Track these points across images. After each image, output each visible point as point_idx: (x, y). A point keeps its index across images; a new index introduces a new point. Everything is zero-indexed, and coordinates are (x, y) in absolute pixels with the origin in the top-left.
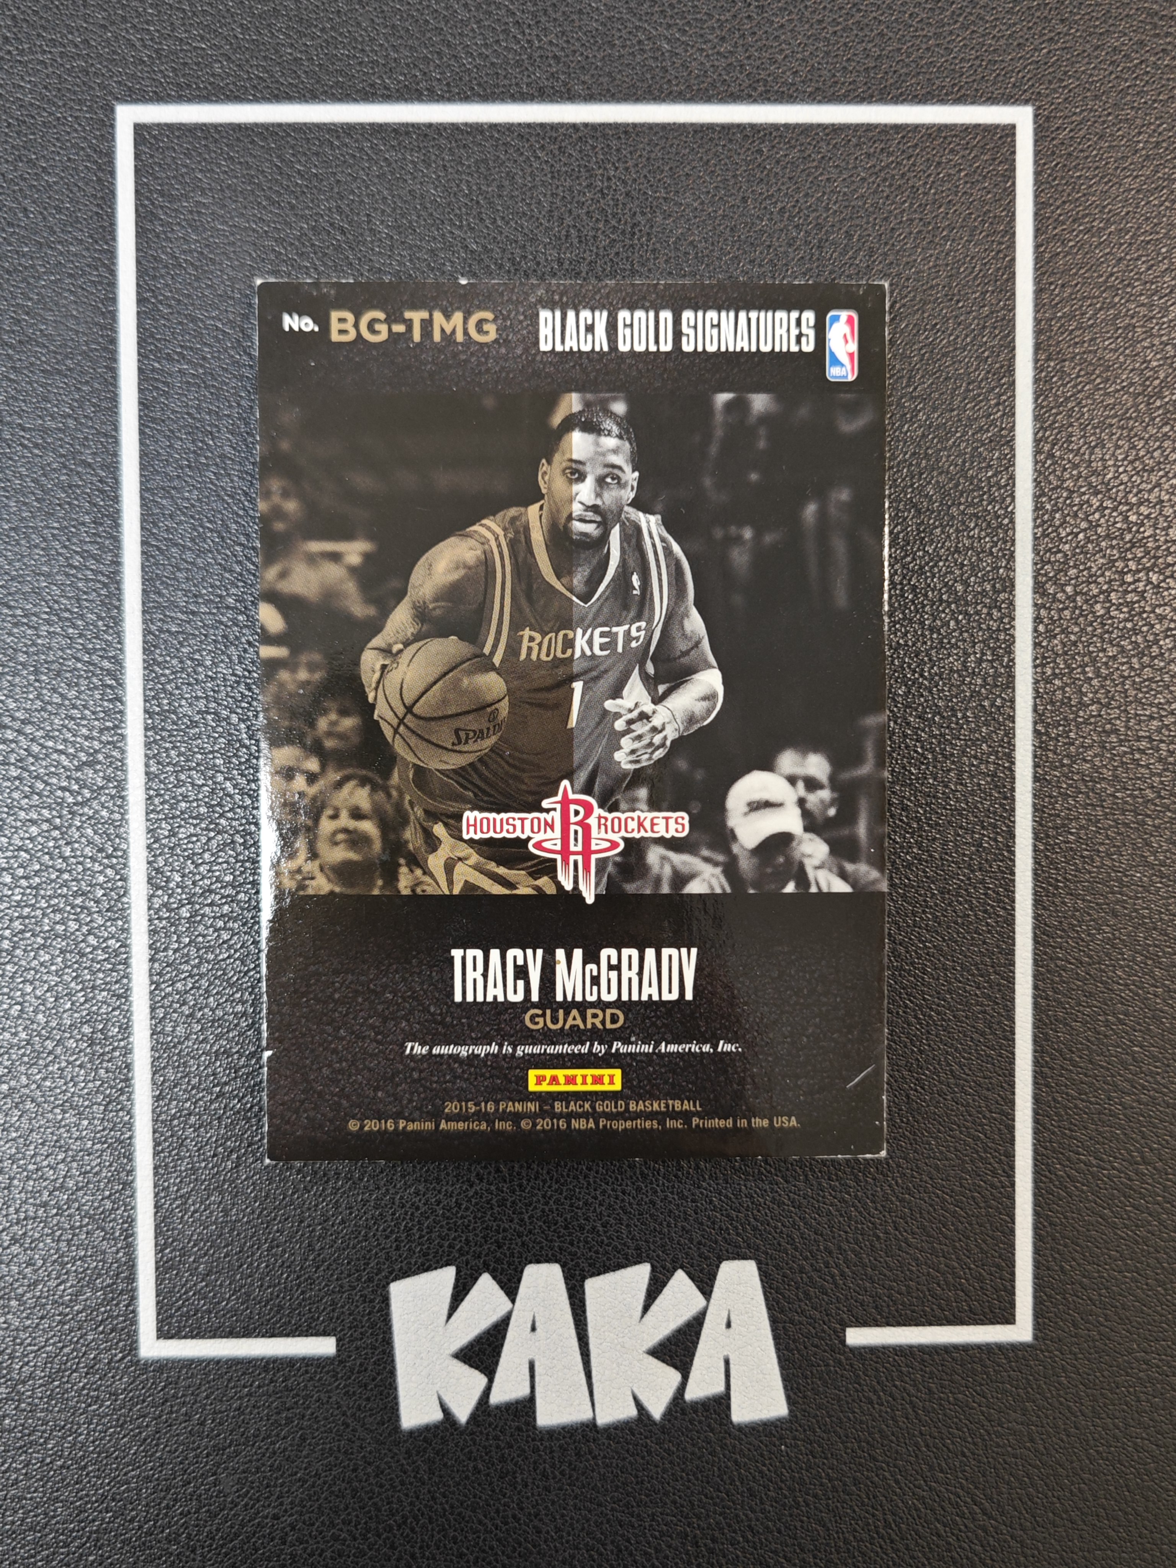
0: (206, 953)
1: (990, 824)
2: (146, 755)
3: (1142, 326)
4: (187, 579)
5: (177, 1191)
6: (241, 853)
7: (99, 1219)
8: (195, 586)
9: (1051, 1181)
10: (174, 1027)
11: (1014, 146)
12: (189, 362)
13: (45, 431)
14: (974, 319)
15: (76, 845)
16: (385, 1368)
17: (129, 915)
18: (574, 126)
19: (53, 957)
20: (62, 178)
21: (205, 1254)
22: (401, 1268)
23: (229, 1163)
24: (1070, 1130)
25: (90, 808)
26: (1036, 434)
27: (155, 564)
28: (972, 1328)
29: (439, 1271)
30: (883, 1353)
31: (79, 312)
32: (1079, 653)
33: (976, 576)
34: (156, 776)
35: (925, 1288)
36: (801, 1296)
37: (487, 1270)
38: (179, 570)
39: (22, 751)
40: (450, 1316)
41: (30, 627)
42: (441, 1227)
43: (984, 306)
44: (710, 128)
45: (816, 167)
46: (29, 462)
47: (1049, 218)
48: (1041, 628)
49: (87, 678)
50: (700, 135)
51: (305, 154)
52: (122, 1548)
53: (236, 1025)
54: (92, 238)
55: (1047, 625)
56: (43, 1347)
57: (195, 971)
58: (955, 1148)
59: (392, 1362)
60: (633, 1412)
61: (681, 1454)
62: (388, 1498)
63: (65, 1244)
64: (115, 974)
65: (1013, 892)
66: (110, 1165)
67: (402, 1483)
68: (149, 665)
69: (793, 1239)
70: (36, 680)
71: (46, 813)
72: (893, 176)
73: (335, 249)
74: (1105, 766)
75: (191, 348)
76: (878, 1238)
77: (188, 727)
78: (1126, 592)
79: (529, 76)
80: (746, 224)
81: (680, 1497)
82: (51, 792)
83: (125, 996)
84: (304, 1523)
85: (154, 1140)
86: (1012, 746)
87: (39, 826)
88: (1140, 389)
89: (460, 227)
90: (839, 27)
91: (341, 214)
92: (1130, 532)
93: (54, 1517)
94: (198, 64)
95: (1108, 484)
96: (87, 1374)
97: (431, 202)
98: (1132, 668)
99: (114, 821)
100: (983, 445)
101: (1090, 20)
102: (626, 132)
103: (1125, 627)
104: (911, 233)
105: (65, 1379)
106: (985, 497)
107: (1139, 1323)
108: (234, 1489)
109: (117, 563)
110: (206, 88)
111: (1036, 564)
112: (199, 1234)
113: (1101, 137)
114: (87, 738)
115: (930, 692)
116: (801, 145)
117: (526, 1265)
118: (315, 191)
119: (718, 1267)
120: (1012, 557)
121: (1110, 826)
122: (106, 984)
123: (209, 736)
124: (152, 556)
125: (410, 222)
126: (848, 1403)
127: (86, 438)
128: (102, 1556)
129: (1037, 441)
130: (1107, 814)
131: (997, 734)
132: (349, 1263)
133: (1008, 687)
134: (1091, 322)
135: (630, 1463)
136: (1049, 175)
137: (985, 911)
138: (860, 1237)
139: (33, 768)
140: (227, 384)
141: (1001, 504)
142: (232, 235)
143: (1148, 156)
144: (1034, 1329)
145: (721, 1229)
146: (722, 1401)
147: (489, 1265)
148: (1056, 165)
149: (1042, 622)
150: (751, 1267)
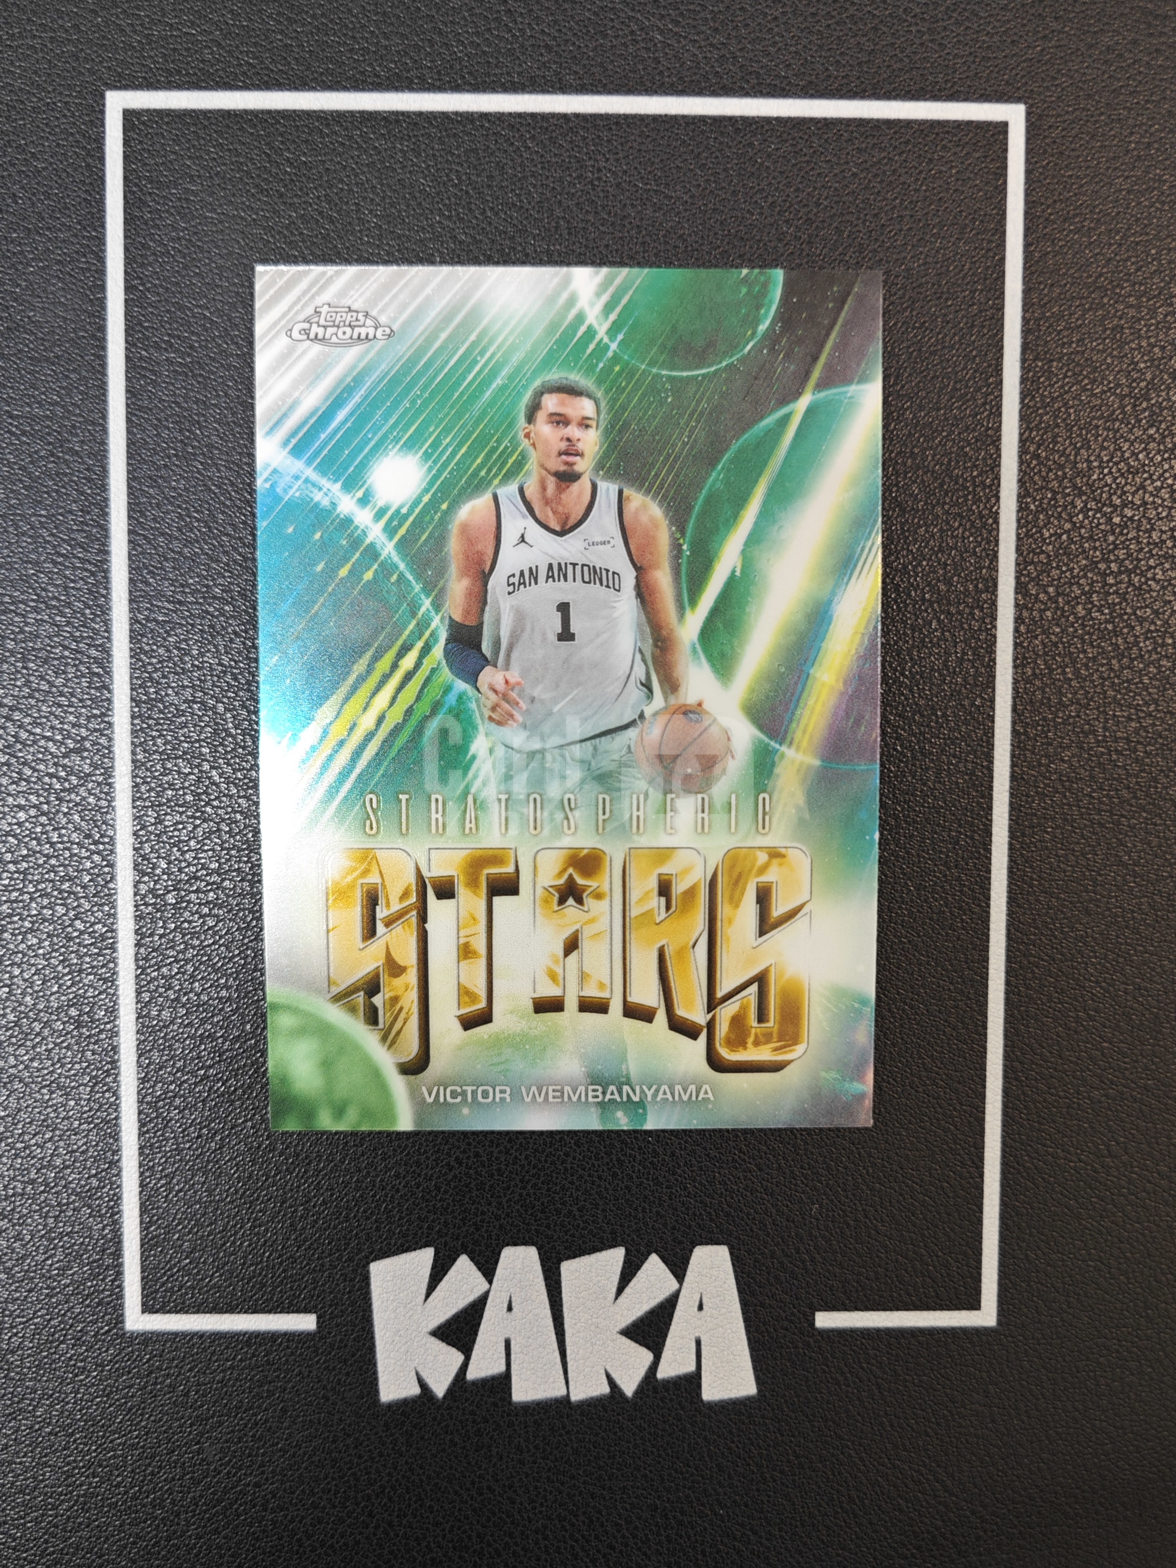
0: (191, 938)
1: (967, 822)
2: (133, 743)
3: (1130, 328)
4: (174, 568)
5: (162, 1171)
6: (226, 841)
7: (87, 1196)
8: (182, 575)
9: (1019, 1173)
10: (160, 1011)
11: (1006, 144)
12: (176, 351)
13: (34, 418)
14: (963, 316)
15: (64, 831)
16: (364, 1344)
17: (115, 900)
18: (565, 117)
19: (41, 941)
20: (51, 164)
21: (189, 1232)
22: (381, 1249)
23: (213, 1144)
24: (1039, 1122)
25: (77, 794)
26: (1021, 435)
27: (142, 553)
28: (938, 1314)
29: (418, 1252)
30: (852, 1337)
31: (67, 299)
32: (1059, 654)
33: (959, 576)
34: (143, 764)
35: (893, 1274)
36: (772, 1280)
37: (465, 1252)
38: (166, 559)
39: (9, 738)
40: (428, 1295)
41: (17, 614)
42: (421, 1209)
43: (974, 304)
44: (702, 120)
45: (808, 162)
46: (17, 449)
47: (1039, 217)
48: (1022, 629)
49: (75, 665)
50: (692, 127)
51: (294, 141)
52: (108, 1511)
53: (221, 1010)
54: (80, 224)
55: (1028, 626)
56: (31, 1319)
57: (181, 956)
58: (925, 1139)
59: (372, 1338)
60: (606, 1389)
61: (652, 1430)
62: (366, 1469)
63: (52, 1220)
64: (101, 958)
65: (989, 890)
66: (97, 1145)
67: (381, 1455)
68: (135, 654)
69: (765, 1225)
70: (23, 668)
71: (33, 798)
72: (884, 172)
73: (323, 238)
74: (1083, 766)
75: (179, 337)
76: (848, 1226)
77: (174, 716)
78: (1108, 594)
79: (520, 65)
80: (736, 217)
81: (650, 1471)
82: (39, 779)
83: (111, 979)
84: (285, 1491)
85: (140, 1121)
86: (991, 746)
87: (27, 811)
88: (1126, 390)
89: (449, 218)
90: (833, 20)
91: (329, 203)
92: (1113, 533)
93: (43, 1481)
94: (189, 49)
95: (1093, 485)
96: (74, 1345)
97: (420, 192)
98: (1112, 669)
99: (100, 808)
100: (969, 444)
101: (1084, 18)
102: (617, 123)
103: (1106, 628)
104: (901, 230)
105: (53, 1350)
106: (970, 497)
107: (1101, 1310)
108: (217, 1458)
109: (104, 552)
110: (195, 74)
111: (1018, 564)
112: (183, 1213)
113: (1093, 137)
114: (74, 725)
115: (911, 691)
116: (794, 139)
117: (503, 1247)
118: (304, 179)
119: (691, 1251)
120: (995, 556)
121: (1085, 826)
122: (93, 967)
123: (195, 725)
124: (139, 545)
125: (399, 211)
126: (815, 1383)
127: (74, 426)
128: (88, 1518)
129: (1023, 442)
130: (1082, 814)
131: (976, 733)
132: (329, 1243)
133: (988, 687)
134: (1080, 322)
135: (603, 1438)
136: (1041, 174)
137: (960, 908)
138: (831, 1225)
139: (21, 755)
140: (213, 373)
141: (985, 504)
142: (220, 222)
143: (1139, 157)
144: (999, 1315)
145: (695, 1215)
146: (693, 1381)
147: (467, 1247)
148: (1048, 164)
149: (1023, 623)
150: (723, 1252)
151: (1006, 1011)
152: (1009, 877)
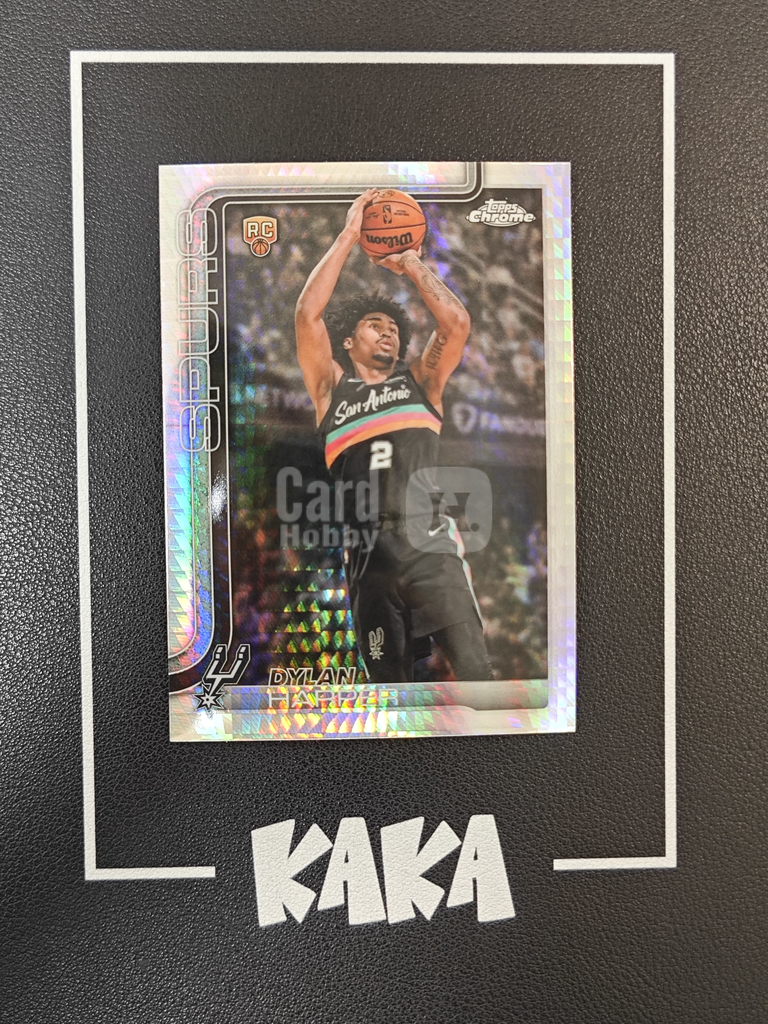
1: (647, 525)
2: (90, 480)
3: (747, 198)
9: (689, 761)
11: (662, 79)
13: (23, 266)
14: (636, 192)
15: (43, 540)
16: (248, 887)
17: (78, 586)
18: (372, 65)
19: (27, 614)
20: (34, 98)
21: (129, 812)
22: (259, 821)
24: (701, 727)
25: (52, 515)
26: (676, 269)
27: (95, 354)
28: (636, 859)
29: (284, 822)
30: (579, 876)
31: (45, 188)
32: (706, 414)
34: (96, 494)
35: (606, 833)
36: (524, 838)
37: (316, 822)
39: (7, 478)
40: (291, 852)
41: (12, 396)
42: (286, 793)
43: (644, 184)
44: (463, 66)
45: (532, 93)
46: (12, 287)
47: (685, 127)
48: (681, 396)
50: (456, 71)
51: (195, 83)
54: (54, 138)
55: (684, 395)
56: (20, 874)
58: (625, 740)
59: (254, 882)
60: (413, 915)
61: (445, 943)
62: (249, 974)
63: (34, 805)
65: (663, 571)
68: (91, 421)
69: (519, 800)
70: (18, 432)
71: (22, 518)
72: (583, 99)
74: (723, 487)
75: (120, 211)
76: (575, 800)
78: (737, 373)
81: (444, 972)
82: (26, 505)
83: (75, 640)
85: (95, 735)
86: (662, 474)
87: (18, 527)
88: (745, 239)
92: (739, 333)
93: (26, 989)
94: (124, 24)
95: (725, 301)
98: (741, 423)
99: (67, 524)
100: (642, 276)
102: (407, 70)
103: (736, 395)
104: (594, 137)
106: (644, 310)
107: (747, 856)
109: (71, 354)
110: (129, 40)
111: (676, 354)
113: (719, 73)
114: (50, 469)
115: (608, 438)
116: (523, 78)
118: (202, 108)
119: (469, 819)
120: (661, 349)
121: (727, 527)
124: (93, 349)
126: (555, 909)
127: (51, 272)
129: (678, 274)
130: (724, 519)
131: (652, 466)
132: (224, 817)
133: (659, 435)
134: (713, 195)
135: (411, 949)
136: (686, 98)
137: (645, 583)
138: (563, 799)
139: (14, 489)
141: (654, 315)
142: (148, 136)
143: (750, 85)
144: (678, 860)
145: (471, 794)
146: (472, 907)
147: (317, 819)
148: (690, 92)
149: (681, 392)
150: (490, 819)
151: (676, 652)
152: (676, 562)
